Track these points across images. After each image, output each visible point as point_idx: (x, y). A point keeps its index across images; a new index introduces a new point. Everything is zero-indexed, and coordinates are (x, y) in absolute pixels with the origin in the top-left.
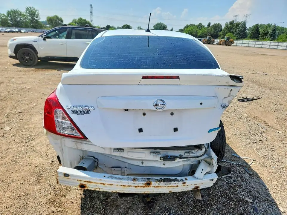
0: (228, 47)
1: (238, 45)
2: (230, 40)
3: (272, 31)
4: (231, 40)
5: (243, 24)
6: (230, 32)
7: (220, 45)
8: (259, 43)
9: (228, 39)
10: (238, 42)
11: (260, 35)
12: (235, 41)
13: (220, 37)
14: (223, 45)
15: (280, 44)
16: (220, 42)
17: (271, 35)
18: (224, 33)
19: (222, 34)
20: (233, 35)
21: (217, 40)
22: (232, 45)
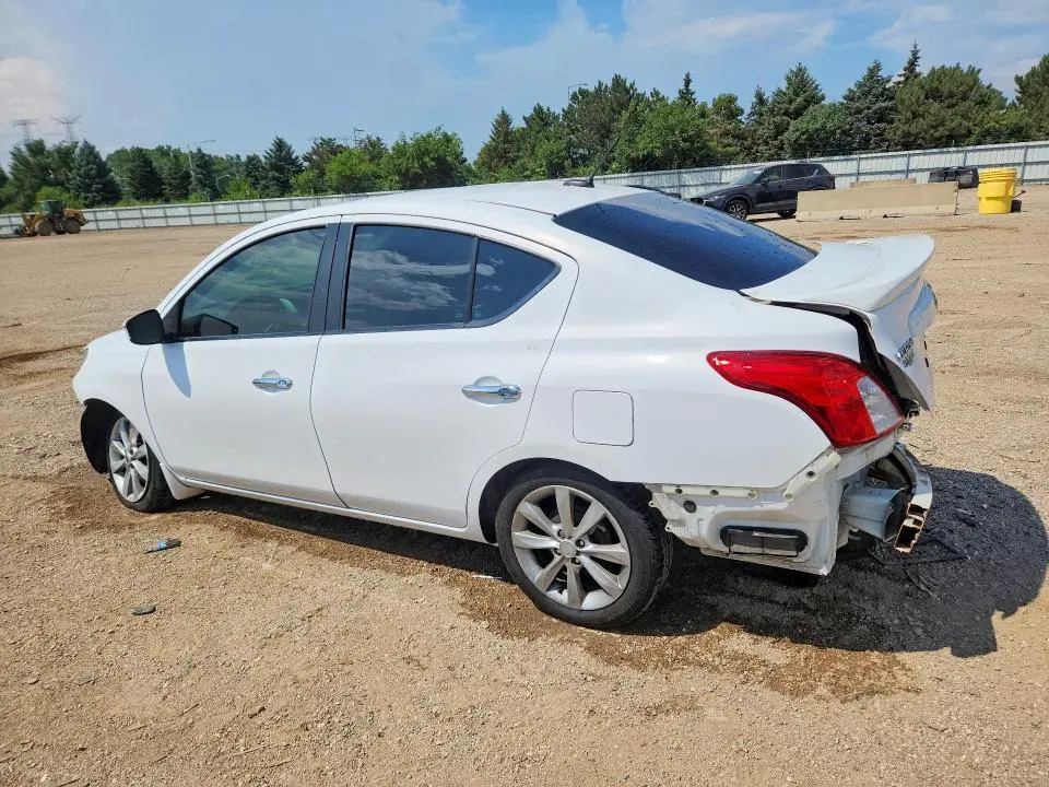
0: (67, 239)
1: (102, 225)
2: (65, 213)
3: (199, 170)
4: (69, 211)
5: (87, 152)
6: (45, 182)
7: (34, 234)
8: (179, 210)
9: (56, 208)
10: (100, 216)
11: (163, 184)
12: (88, 215)
13: (14, 205)
14: (44, 233)
15: (244, 208)
16: (29, 222)
17: (200, 181)
18: (21, 188)
19: (17, 194)
20: (67, 195)
21: (7, 219)
22: (82, 228)
